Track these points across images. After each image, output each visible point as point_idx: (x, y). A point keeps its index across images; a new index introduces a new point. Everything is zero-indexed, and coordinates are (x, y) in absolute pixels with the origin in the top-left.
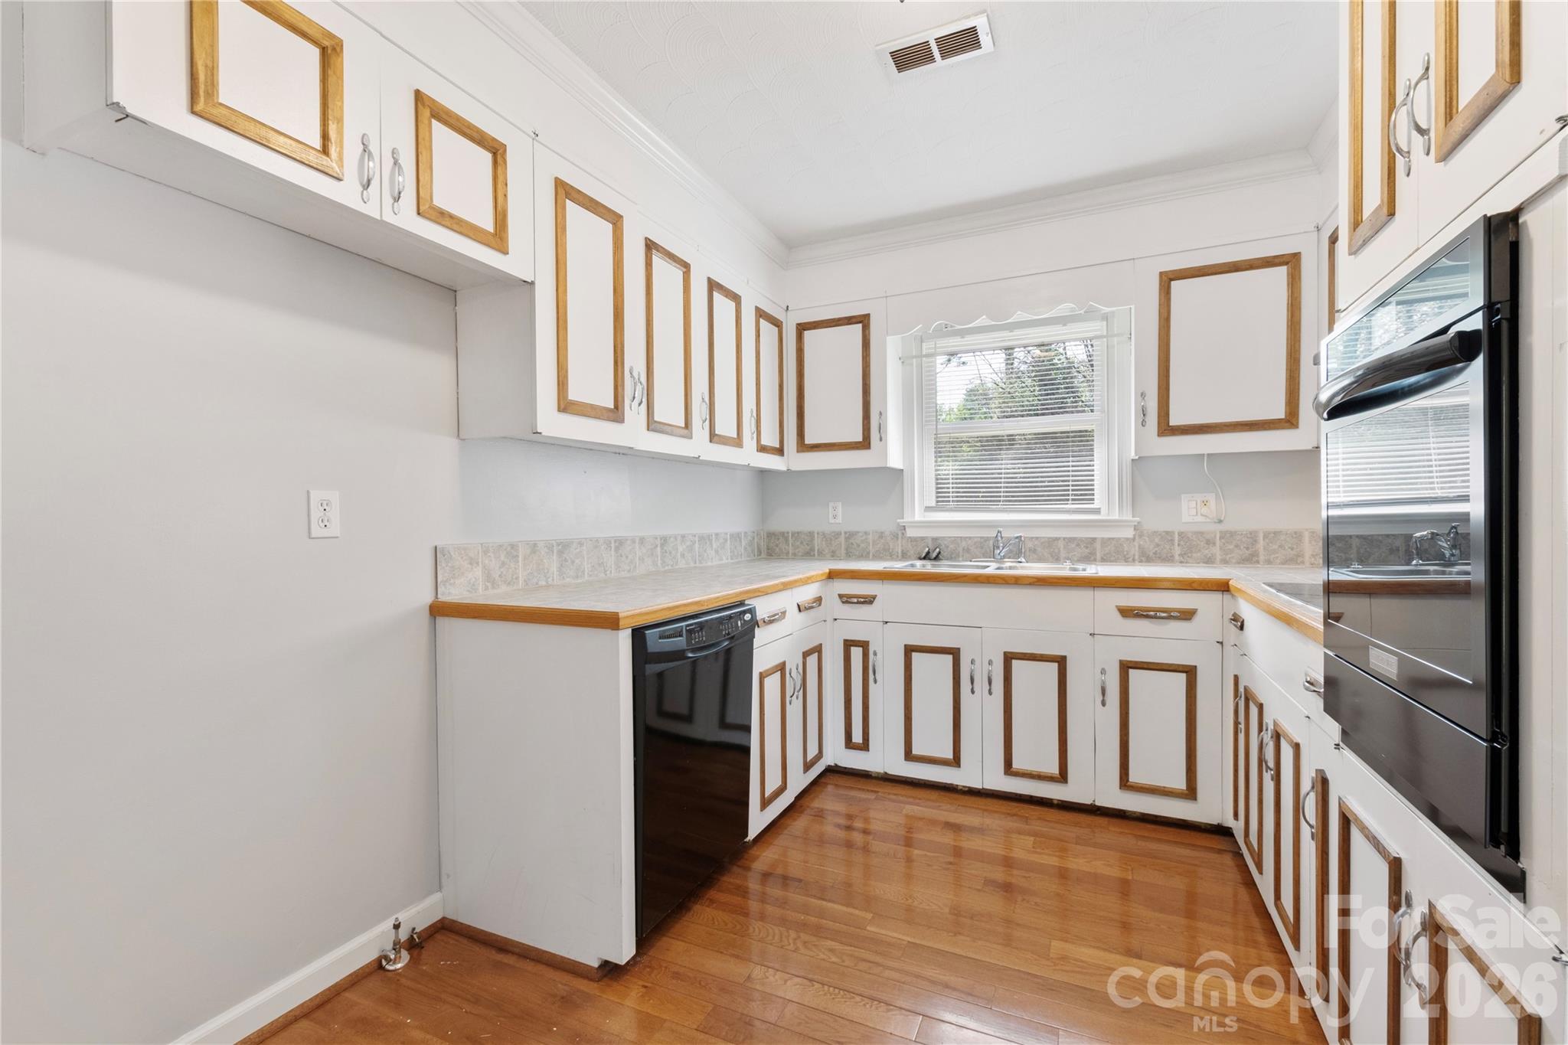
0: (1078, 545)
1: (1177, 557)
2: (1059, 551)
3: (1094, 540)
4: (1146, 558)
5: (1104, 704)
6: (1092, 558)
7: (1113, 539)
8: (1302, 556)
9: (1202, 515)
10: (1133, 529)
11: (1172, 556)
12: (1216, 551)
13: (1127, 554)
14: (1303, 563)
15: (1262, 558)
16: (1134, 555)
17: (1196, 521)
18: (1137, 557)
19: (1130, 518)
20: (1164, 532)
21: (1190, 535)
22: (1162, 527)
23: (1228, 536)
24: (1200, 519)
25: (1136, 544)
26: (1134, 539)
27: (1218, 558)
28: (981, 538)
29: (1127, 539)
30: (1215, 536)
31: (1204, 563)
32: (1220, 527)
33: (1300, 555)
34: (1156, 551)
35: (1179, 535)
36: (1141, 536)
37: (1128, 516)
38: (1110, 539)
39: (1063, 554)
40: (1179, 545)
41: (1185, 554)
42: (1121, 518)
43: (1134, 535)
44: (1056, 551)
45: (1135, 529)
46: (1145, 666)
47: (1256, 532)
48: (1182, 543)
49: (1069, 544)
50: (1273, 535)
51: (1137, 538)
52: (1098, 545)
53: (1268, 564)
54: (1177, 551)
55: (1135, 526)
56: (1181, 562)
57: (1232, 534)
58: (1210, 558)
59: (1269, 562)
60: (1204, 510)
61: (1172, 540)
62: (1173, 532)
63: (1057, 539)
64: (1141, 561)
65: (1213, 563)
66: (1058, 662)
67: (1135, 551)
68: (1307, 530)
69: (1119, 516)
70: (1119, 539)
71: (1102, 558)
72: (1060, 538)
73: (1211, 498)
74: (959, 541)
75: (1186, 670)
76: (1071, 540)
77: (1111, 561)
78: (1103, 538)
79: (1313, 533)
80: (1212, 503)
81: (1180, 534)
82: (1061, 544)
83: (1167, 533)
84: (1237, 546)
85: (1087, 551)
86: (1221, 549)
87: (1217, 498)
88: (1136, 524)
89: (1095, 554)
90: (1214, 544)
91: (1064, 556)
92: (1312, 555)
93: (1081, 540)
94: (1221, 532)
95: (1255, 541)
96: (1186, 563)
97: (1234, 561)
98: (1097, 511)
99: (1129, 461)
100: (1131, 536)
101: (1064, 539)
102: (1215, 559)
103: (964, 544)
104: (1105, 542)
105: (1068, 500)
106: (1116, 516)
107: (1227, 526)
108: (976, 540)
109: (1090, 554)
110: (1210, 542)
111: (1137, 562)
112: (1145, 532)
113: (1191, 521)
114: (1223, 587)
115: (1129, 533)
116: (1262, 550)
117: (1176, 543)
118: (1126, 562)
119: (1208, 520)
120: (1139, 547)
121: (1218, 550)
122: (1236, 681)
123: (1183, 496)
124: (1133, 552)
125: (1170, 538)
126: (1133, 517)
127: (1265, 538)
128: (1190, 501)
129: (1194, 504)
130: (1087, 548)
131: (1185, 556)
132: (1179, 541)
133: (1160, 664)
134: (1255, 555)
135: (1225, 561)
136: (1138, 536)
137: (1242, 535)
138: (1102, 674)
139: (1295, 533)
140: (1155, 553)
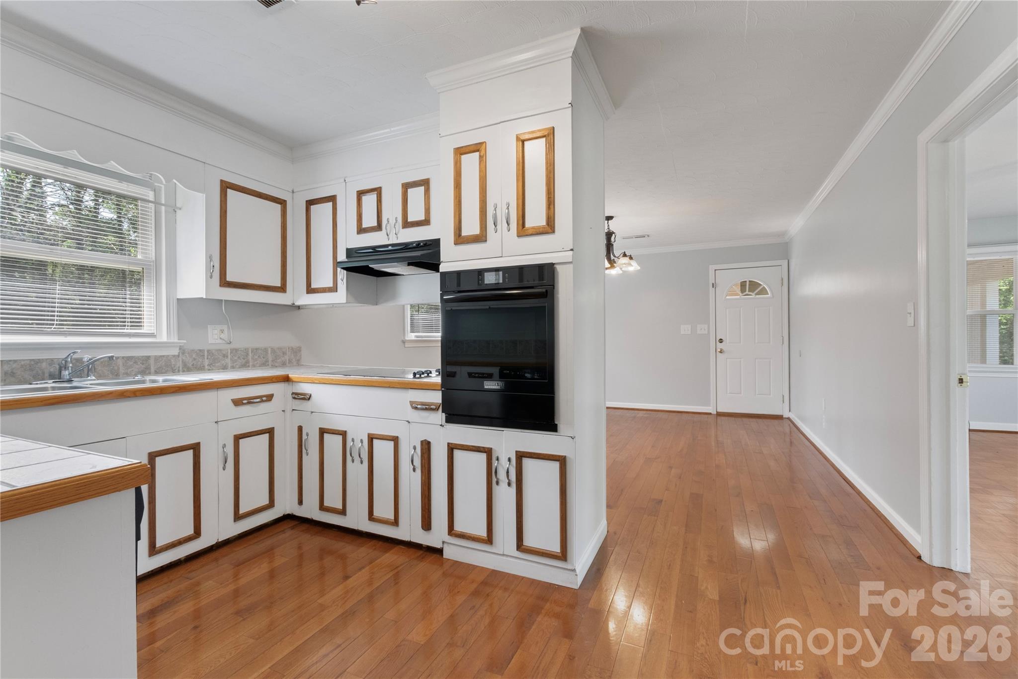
0: (135, 362)
1: (207, 367)
2: (119, 369)
3: (148, 357)
4: (187, 369)
5: (224, 468)
6: (147, 372)
7: (164, 356)
8: (268, 362)
9: (221, 338)
10: (178, 349)
11: (204, 366)
12: (228, 361)
13: (174, 367)
14: (268, 365)
15: (251, 364)
16: (179, 367)
17: (217, 342)
18: (181, 368)
19: (176, 340)
21: (214, 351)
22: (197, 347)
23: (235, 351)
24: (220, 341)
25: (180, 359)
26: (178, 356)
27: (230, 365)
28: (31, 360)
29: (174, 356)
30: (228, 352)
31: (223, 369)
32: (228, 347)
33: (267, 361)
34: (194, 364)
36: (183, 353)
37: (175, 339)
38: (161, 356)
40: (207, 358)
41: (211, 364)
42: (169, 341)
43: (179, 353)
44: (116, 368)
45: (180, 349)
46: (248, 435)
47: (248, 349)
48: (209, 357)
49: (128, 361)
50: (255, 350)
51: (180, 355)
52: (152, 362)
53: (254, 367)
54: (206, 362)
55: (180, 346)
56: (209, 370)
57: (236, 350)
58: (225, 366)
59: (254, 366)
60: (222, 336)
61: (204, 356)
62: (204, 350)
63: (116, 358)
64: (184, 371)
65: (227, 369)
66: (193, 448)
67: (180, 364)
68: (270, 347)
69: (168, 340)
70: (168, 356)
71: (156, 372)
72: (119, 357)
73: (225, 327)
75: (269, 431)
76: (129, 358)
77: (162, 373)
78: (156, 356)
79: (272, 349)
80: (226, 331)
81: (208, 351)
82: (120, 362)
83: (200, 350)
84: (239, 358)
85: (143, 366)
86: (231, 359)
87: (229, 328)
88: (182, 345)
89: (150, 369)
90: (227, 357)
91: (123, 371)
92: (272, 361)
93: (137, 358)
94: (230, 349)
95: (247, 354)
96: (213, 370)
97: (237, 366)
98: (152, 335)
99: (175, 301)
100: (177, 354)
101: (123, 358)
102: (228, 366)
103: (6, 368)
104: (157, 358)
105: (125, 326)
106: (165, 339)
107: (234, 346)
109: (146, 368)
110: (225, 356)
111: (180, 372)
112: (186, 350)
113: (214, 342)
114: (286, 379)
115: (176, 352)
116: (250, 359)
117: (206, 357)
118: (174, 373)
119: (224, 342)
120: (182, 361)
121: (229, 360)
122: (300, 429)
123: (209, 326)
124: (178, 365)
125: (202, 354)
126: (179, 340)
127: (252, 352)
128: (213, 329)
129: (216, 332)
130: (143, 364)
131: (211, 366)
132: (207, 356)
133: (256, 431)
134: (248, 362)
135: (233, 367)
136: (182, 353)
137: (241, 350)
138: (223, 448)
139: (265, 349)
140: (193, 365)
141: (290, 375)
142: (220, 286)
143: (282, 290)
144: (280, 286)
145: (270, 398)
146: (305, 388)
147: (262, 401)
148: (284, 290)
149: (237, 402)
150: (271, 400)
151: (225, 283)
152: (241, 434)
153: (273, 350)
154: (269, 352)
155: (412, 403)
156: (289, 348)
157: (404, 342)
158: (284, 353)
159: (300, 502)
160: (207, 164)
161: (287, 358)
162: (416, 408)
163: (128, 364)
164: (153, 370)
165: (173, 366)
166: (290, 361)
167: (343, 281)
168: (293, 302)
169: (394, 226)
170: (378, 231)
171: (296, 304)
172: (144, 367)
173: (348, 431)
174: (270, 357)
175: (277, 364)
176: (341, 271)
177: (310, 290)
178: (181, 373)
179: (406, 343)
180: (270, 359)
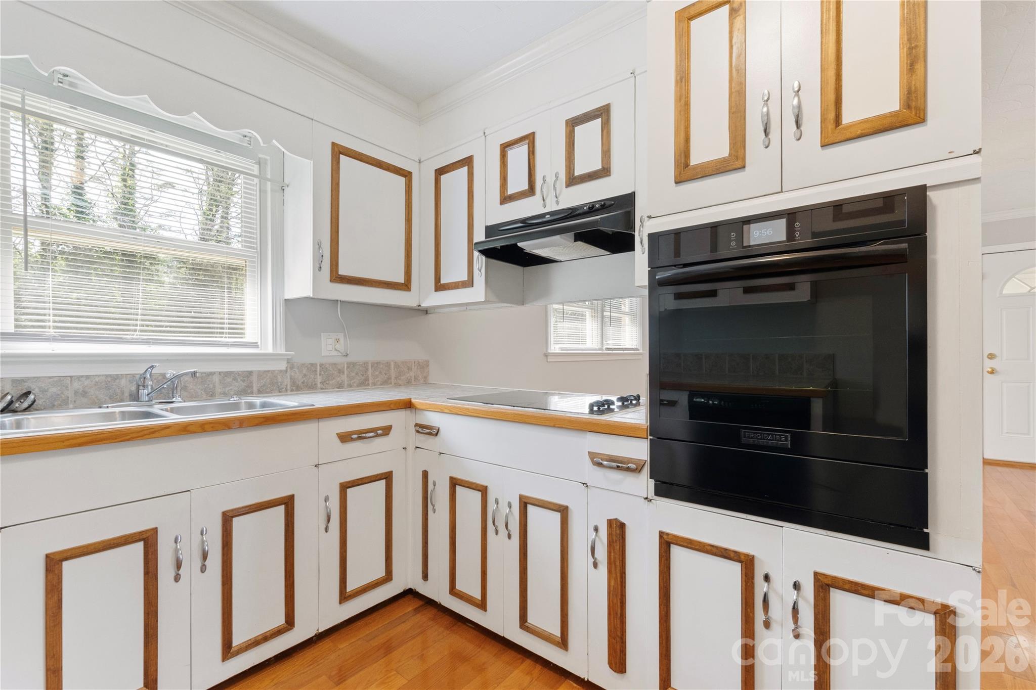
0: (235, 379)
1: (319, 385)
2: (214, 387)
3: (250, 373)
4: (297, 388)
5: (326, 530)
6: (249, 391)
7: (268, 371)
9: (336, 350)
10: (286, 362)
11: (316, 384)
12: (344, 377)
13: (281, 385)
14: (391, 383)
15: (370, 381)
16: (287, 385)
17: (331, 354)
18: (289, 387)
19: (283, 352)
20: (310, 364)
21: (327, 366)
22: (308, 360)
23: (352, 365)
24: (335, 353)
25: (288, 375)
26: (286, 371)
27: (346, 383)
28: (107, 376)
29: (281, 371)
30: (344, 367)
31: (339, 388)
32: (347, 360)
33: (389, 378)
34: (304, 381)
35: (320, 367)
36: (292, 368)
37: (282, 350)
38: (265, 372)
39: (219, 389)
40: (320, 374)
41: (325, 381)
42: (275, 352)
43: (287, 367)
44: (211, 386)
45: (288, 363)
46: (360, 483)
47: (367, 363)
48: (322, 373)
49: (225, 378)
50: (376, 365)
51: (289, 370)
52: (254, 378)
53: (374, 386)
54: (319, 379)
55: (288, 359)
56: (322, 389)
57: (354, 364)
58: (341, 384)
59: (374, 384)
60: (338, 346)
61: (316, 371)
62: (316, 364)
63: (212, 374)
64: (292, 390)
65: (343, 387)
66: (285, 504)
67: (287, 381)
68: (393, 361)
69: (273, 351)
70: (274, 371)
71: (259, 390)
72: (215, 373)
73: (341, 336)
74: (68, 382)
75: (385, 477)
76: (227, 374)
77: (267, 393)
78: (259, 371)
79: (395, 362)
80: (342, 341)
81: (321, 365)
82: (216, 379)
83: (312, 365)
84: (357, 373)
86: (347, 376)
87: (345, 336)
88: (289, 357)
89: (252, 387)
90: (343, 372)
91: (220, 391)
92: (395, 378)
93: (238, 373)
94: (347, 363)
95: (367, 370)
96: (326, 389)
97: (355, 385)
98: (255, 345)
99: (282, 302)
100: (284, 369)
101: (220, 373)
102: (344, 384)
103: (77, 385)
104: (262, 374)
105: (223, 333)
106: (270, 350)
107: (351, 359)
108: (97, 379)
109: (247, 387)
110: (341, 372)
111: (288, 391)
112: (295, 364)
113: (328, 355)
114: (408, 405)
115: (283, 366)
116: (370, 374)
117: (318, 374)
118: (280, 392)
119: (340, 354)
120: (291, 379)
121: (346, 377)
122: (425, 474)
123: (322, 334)
124: (286, 383)
125: (314, 370)
126: (286, 351)
127: (372, 366)
128: (327, 338)
129: (330, 341)
130: (243, 381)
131: (325, 384)
132: (320, 371)
133: (369, 477)
134: (367, 379)
135: (350, 386)
136: (290, 368)
137: (360, 365)
138: (326, 502)
139: (387, 363)
140: (303, 383)
141: (413, 400)
142: (331, 281)
143: (406, 288)
144: (403, 282)
145: (386, 430)
146: (433, 419)
147: (377, 436)
148: (408, 288)
149: (345, 438)
150: (388, 434)
151: (337, 278)
152: (349, 482)
153: (397, 365)
154: (392, 366)
155: (592, 455)
156: (414, 362)
157: (546, 355)
158: (410, 369)
159: (425, 577)
160: (315, 120)
161: (412, 374)
162: (600, 465)
163: (226, 381)
164: (255, 389)
165: (279, 384)
166: (416, 379)
167: (480, 271)
168: (419, 302)
169: (554, 185)
170: (530, 196)
171: (422, 306)
172: (245, 384)
173: (488, 486)
174: (393, 374)
175: (400, 382)
176: (478, 257)
177: (440, 287)
178: (289, 393)
179: (549, 357)
180: (393, 376)
